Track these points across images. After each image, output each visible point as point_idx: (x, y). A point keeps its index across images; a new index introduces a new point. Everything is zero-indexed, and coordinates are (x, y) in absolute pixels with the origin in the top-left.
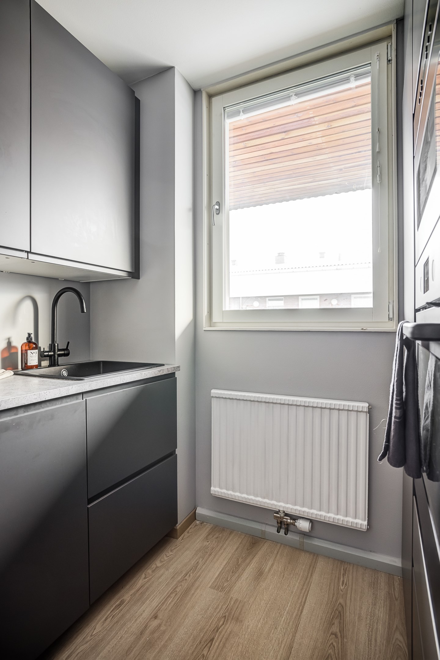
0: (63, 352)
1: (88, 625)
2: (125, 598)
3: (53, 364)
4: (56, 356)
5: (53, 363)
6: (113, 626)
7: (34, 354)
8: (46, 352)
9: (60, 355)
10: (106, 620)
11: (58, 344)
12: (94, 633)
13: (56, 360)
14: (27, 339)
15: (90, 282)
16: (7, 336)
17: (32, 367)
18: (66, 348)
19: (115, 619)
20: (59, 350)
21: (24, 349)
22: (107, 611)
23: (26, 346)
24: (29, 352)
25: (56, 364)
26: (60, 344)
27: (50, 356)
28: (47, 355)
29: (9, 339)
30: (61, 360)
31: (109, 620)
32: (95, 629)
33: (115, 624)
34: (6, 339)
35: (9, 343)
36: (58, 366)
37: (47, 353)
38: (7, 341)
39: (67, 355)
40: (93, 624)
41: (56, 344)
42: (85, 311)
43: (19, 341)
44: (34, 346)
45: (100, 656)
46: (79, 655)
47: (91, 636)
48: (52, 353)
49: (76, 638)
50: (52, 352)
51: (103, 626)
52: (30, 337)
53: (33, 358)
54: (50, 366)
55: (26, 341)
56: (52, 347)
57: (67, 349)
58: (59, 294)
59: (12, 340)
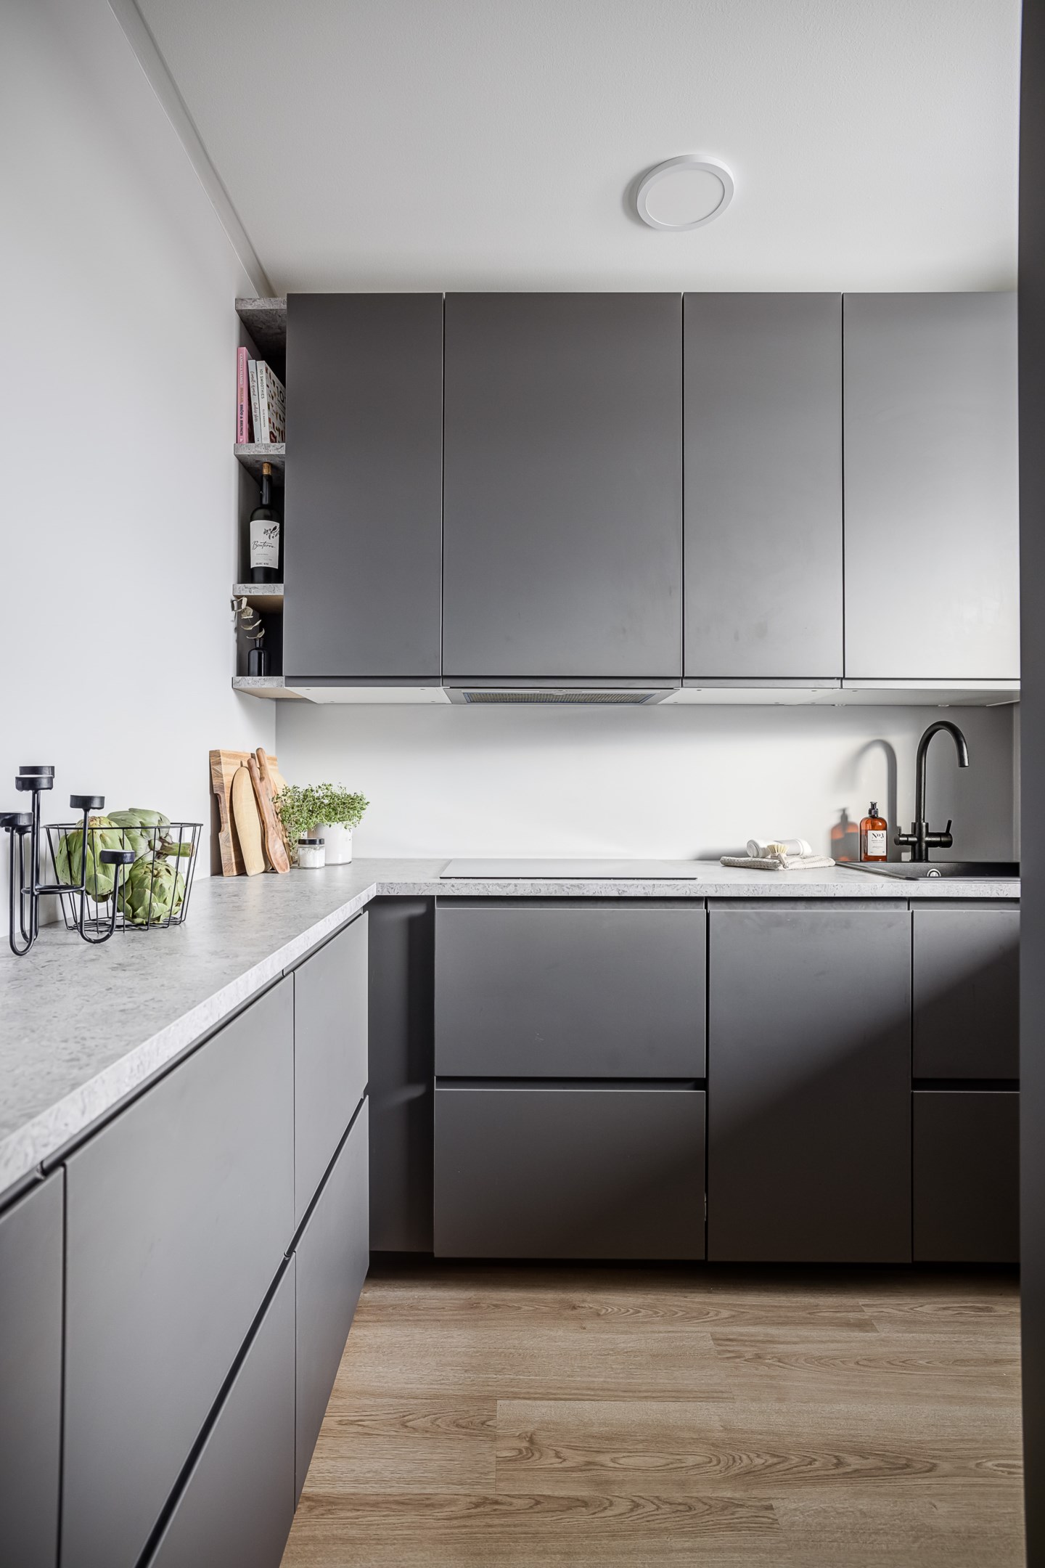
0: (938, 839)
1: (914, 1295)
2: (996, 1308)
3: (919, 857)
4: (924, 845)
5: (917, 857)
6: (953, 1322)
7: (879, 838)
8: (904, 836)
9: (930, 844)
10: (944, 1309)
11: (927, 825)
12: (917, 1309)
13: (924, 852)
14: (870, 812)
15: (1012, 704)
16: (842, 806)
17: (876, 859)
18: (945, 832)
19: (962, 1319)
20: (929, 834)
21: (863, 828)
22: (954, 1302)
23: (866, 823)
24: (870, 833)
25: (924, 857)
26: (934, 822)
27: (913, 844)
28: (905, 841)
29: (844, 811)
30: (932, 852)
31: (950, 1312)
32: (921, 1306)
33: (957, 1322)
34: (841, 810)
35: (844, 817)
36: (927, 861)
37: (906, 839)
38: (841, 813)
39: (948, 844)
40: (921, 1300)
41: (924, 824)
42: (967, 764)
43: (858, 815)
44: (880, 824)
45: (912, 1335)
46: (881, 1314)
47: (911, 1309)
48: (916, 839)
49: (887, 1296)
50: (915, 837)
51: (936, 1312)
52: (874, 809)
53: (878, 845)
54: (913, 860)
55: (868, 816)
56: (917, 827)
57: (947, 834)
58: (929, 732)
59: (850, 812)
